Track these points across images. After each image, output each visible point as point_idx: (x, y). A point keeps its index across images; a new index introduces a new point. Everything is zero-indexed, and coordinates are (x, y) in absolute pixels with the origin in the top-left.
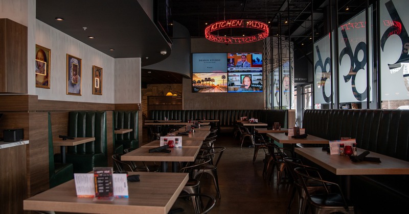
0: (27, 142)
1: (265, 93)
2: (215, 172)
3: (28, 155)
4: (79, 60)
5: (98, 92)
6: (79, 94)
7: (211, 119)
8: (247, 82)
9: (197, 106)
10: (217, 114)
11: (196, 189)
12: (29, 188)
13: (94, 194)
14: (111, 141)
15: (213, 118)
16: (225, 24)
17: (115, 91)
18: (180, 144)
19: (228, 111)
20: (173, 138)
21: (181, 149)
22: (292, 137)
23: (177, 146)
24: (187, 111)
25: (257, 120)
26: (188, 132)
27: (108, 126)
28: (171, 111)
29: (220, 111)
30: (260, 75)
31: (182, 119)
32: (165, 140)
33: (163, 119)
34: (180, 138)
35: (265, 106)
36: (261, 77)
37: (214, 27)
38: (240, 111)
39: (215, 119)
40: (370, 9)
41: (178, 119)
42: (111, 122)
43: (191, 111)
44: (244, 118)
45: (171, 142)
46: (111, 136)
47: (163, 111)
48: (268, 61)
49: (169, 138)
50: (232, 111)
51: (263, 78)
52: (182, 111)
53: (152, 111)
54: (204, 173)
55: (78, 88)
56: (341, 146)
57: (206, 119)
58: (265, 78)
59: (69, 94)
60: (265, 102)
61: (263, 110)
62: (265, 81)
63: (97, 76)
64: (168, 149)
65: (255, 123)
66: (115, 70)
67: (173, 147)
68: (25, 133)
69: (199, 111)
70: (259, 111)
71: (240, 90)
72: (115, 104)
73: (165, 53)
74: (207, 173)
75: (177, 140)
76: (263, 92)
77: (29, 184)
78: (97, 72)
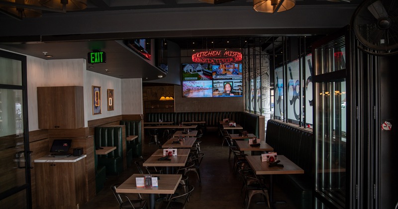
0: (86, 156)
1: (244, 97)
2: (198, 170)
3: (86, 163)
4: (99, 88)
5: (111, 108)
6: (100, 113)
7: (198, 121)
8: (228, 88)
9: (187, 109)
10: (204, 115)
11: (186, 182)
12: (87, 183)
13: (144, 186)
14: (125, 147)
15: (200, 119)
16: (207, 53)
17: (122, 104)
18: (176, 154)
19: (213, 113)
20: (171, 150)
21: (176, 157)
22: (251, 145)
23: (174, 155)
24: (178, 113)
25: (235, 124)
26: (180, 141)
27: (123, 137)
28: (164, 114)
29: (206, 113)
30: (240, 82)
31: (174, 120)
32: (167, 151)
33: (158, 121)
34: (176, 150)
35: (245, 108)
36: (241, 84)
37: (199, 55)
38: (223, 113)
39: (202, 120)
40: (301, 59)
41: (171, 121)
42: (124, 134)
43: (182, 113)
44: (226, 119)
45: (170, 153)
46: (125, 143)
47: (158, 114)
48: (247, 70)
49: (169, 150)
50: (217, 113)
51: (243, 85)
52: (174, 114)
53: (149, 114)
54: (191, 171)
55: (99, 109)
56: (268, 157)
57: (195, 121)
58: (244, 85)
59: (95, 114)
60: (244, 105)
61: (242, 112)
62: (244, 87)
63: (110, 97)
64: (168, 158)
65: (234, 126)
66: (122, 88)
67: (171, 156)
68: (84, 150)
69: (188, 113)
70: (239, 113)
71: (223, 95)
72: (122, 115)
73: (162, 77)
74: (193, 171)
75: (174, 151)
76: (243, 96)
77: (87, 180)
78: (110, 93)
